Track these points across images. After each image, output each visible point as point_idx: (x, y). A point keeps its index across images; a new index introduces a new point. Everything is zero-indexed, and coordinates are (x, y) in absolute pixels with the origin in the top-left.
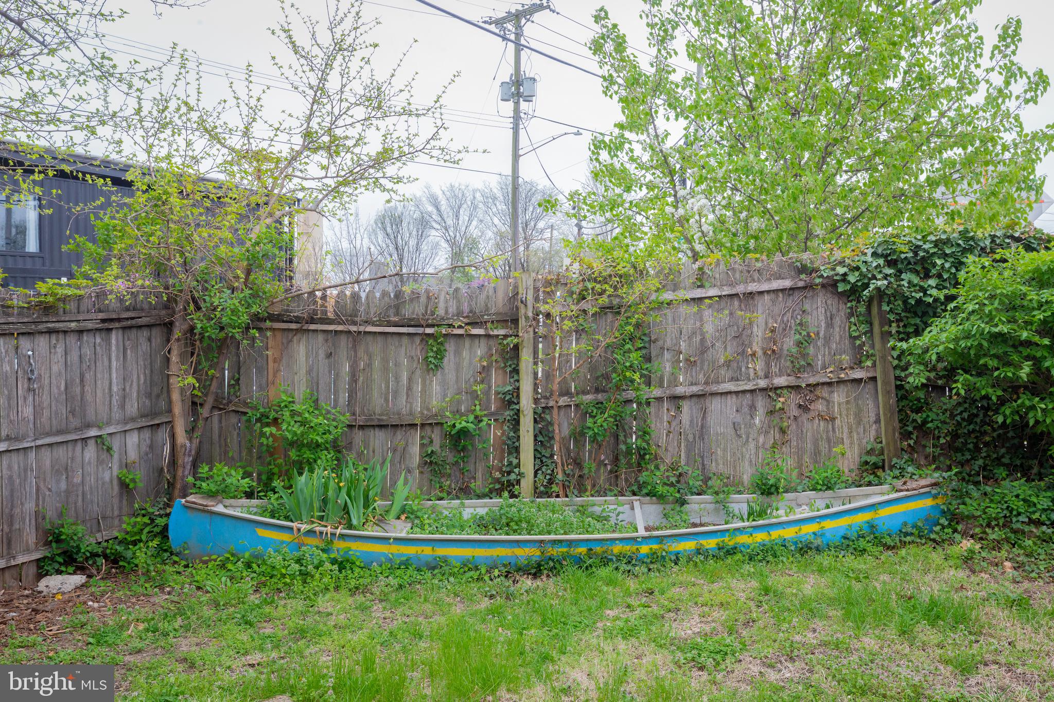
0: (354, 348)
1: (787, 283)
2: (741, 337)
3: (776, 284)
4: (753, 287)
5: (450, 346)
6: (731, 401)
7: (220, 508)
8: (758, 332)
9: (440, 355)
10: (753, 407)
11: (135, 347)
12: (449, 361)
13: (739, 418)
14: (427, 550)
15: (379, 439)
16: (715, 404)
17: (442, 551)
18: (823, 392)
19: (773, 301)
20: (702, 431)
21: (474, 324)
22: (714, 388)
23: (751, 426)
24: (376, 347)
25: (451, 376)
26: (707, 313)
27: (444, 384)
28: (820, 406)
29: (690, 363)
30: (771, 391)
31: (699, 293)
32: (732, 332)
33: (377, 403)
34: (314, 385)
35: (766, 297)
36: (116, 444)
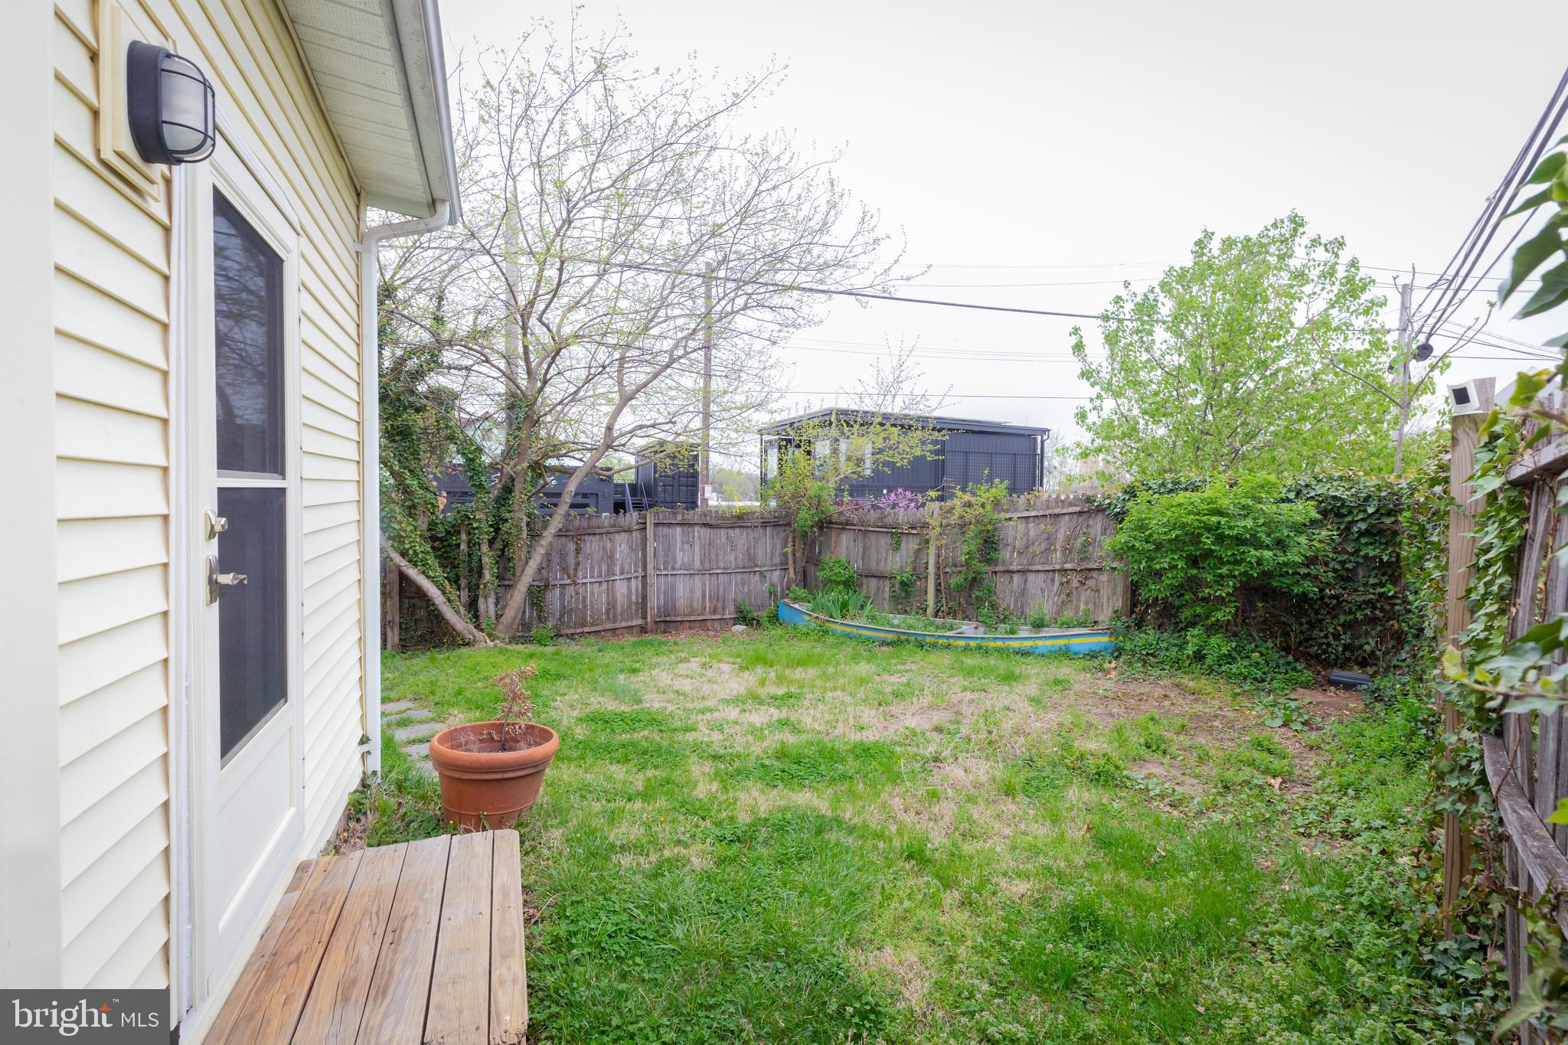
0: (864, 538)
1: (1078, 509)
2: (1050, 538)
3: (1070, 510)
4: (1057, 511)
5: (904, 538)
6: (1041, 576)
7: (796, 606)
8: (1061, 536)
9: (899, 543)
10: (1053, 580)
11: (777, 534)
12: (903, 545)
13: (1044, 586)
14: (855, 631)
15: (873, 582)
16: (1031, 577)
17: (861, 632)
18: (1095, 574)
19: (1070, 520)
20: (1023, 592)
21: (913, 528)
22: (1030, 568)
23: (1050, 591)
24: (873, 537)
25: (904, 553)
26: (1031, 525)
27: (901, 557)
28: (1091, 583)
29: (1020, 553)
30: (1063, 571)
31: (1026, 514)
32: (1045, 536)
33: (873, 565)
34: (848, 555)
35: (1067, 517)
36: (768, 575)
